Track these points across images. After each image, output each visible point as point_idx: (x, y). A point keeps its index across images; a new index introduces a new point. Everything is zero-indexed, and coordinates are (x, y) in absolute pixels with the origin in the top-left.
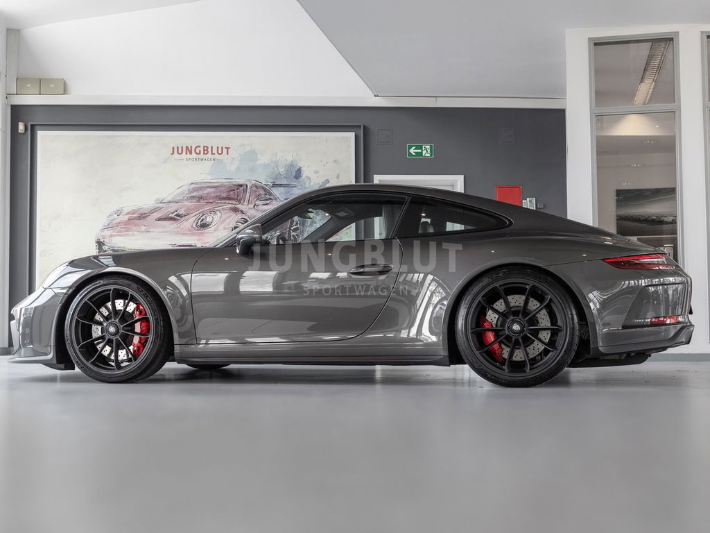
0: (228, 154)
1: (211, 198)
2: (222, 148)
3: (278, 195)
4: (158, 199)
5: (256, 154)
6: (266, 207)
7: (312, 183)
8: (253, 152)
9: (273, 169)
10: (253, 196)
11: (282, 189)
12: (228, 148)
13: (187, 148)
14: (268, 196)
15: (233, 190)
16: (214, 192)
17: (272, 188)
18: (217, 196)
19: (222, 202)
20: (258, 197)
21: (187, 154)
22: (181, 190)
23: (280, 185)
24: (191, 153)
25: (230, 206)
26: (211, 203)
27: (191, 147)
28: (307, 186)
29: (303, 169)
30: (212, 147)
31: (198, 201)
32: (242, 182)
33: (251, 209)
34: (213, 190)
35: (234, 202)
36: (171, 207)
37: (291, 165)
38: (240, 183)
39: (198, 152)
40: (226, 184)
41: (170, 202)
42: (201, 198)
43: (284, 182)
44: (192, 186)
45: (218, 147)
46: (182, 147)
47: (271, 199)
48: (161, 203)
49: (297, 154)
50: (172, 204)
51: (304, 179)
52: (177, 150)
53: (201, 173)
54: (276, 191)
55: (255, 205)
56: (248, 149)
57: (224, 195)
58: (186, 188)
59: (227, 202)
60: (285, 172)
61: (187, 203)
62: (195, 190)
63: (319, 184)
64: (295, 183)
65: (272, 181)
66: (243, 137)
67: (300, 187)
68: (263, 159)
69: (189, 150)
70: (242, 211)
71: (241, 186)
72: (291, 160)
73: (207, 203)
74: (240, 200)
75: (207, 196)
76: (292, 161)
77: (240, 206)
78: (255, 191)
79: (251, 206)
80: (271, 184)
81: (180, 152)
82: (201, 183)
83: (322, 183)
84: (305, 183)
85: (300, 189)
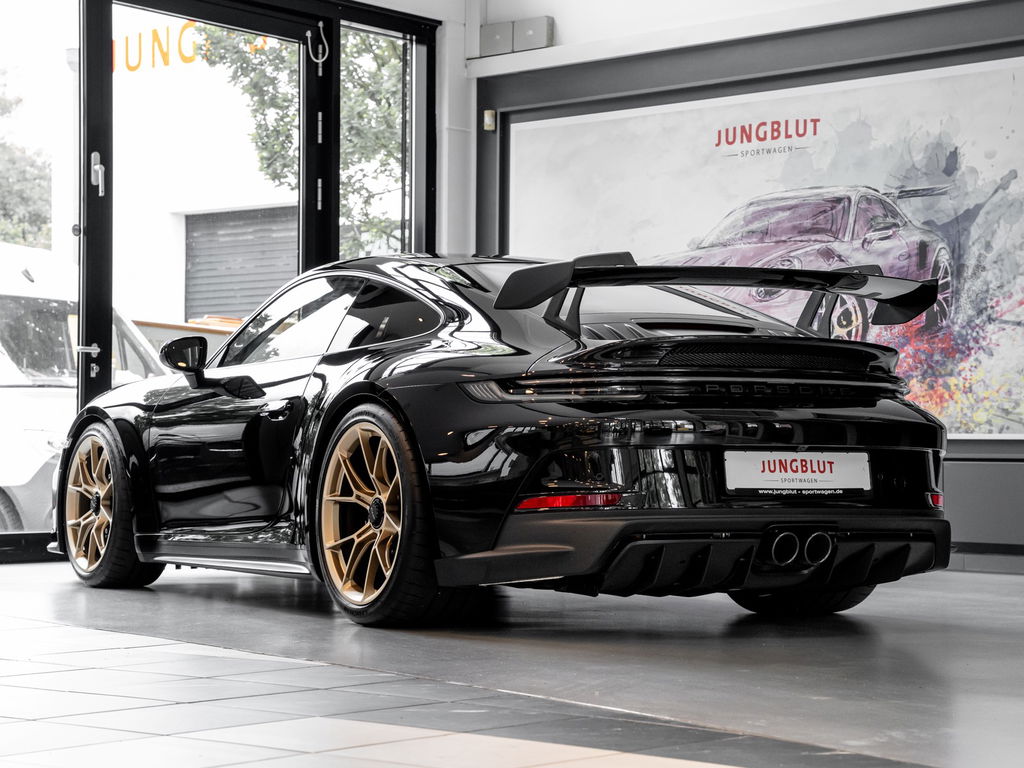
0: (815, 133)
1: (784, 232)
2: (805, 121)
3: (909, 215)
4: (693, 241)
5: (870, 127)
6: (886, 244)
7: (980, 183)
8: (863, 124)
9: (902, 156)
10: (861, 222)
11: (917, 202)
12: (815, 121)
13: (743, 129)
14: (890, 220)
15: (825, 211)
16: (789, 220)
17: (899, 201)
18: (794, 227)
19: (803, 238)
20: (871, 224)
21: (742, 142)
22: (732, 218)
23: (915, 193)
24: (749, 140)
25: (818, 246)
26: (785, 241)
27: (750, 126)
28: (970, 189)
29: (961, 151)
30: (787, 122)
31: (762, 240)
32: (840, 192)
33: (857, 249)
34: (787, 213)
35: (825, 237)
36: (714, 256)
37: (939, 145)
38: (836, 195)
39: (762, 135)
40: (813, 200)
41: (712, 246)
42: (765, 233)
43: (923, 185)
44: (752, 209)
45: (797, 121)
46: (735, 129)
47: (896, 225)
48: (699, 248)
49: (951, 117)
50: (716, 250)
51: (963, 173)
52: (726, 137)
53: (768, 181)
54: (908, 208)
55: (865, 239)
56: (854, 118)
57: (807, 223)
58: (739, 215)
59: (813, 237)
60: (925, 161)
61: (742, 246)
62: (757, 216)
63: (995, 181)
64: (944, 184)
65: (900, 184)
66: (845, 92)
67: (955, 194)
68: (883, 138)
69: (746, 133)
70: (839, 256)
71: (839, 200)
72: (937, 132)
73: (777, 242)
74: (838, 231)
75: (775, 229)
76: (940, 134)
77: (836, 246)
78: (866, 210)
79: (857, 243)
80: (896, 193)
81: (731, 140)
82: (766, 201)
83: (1002, 179)
84: (965, 184)
85: (955, 198)
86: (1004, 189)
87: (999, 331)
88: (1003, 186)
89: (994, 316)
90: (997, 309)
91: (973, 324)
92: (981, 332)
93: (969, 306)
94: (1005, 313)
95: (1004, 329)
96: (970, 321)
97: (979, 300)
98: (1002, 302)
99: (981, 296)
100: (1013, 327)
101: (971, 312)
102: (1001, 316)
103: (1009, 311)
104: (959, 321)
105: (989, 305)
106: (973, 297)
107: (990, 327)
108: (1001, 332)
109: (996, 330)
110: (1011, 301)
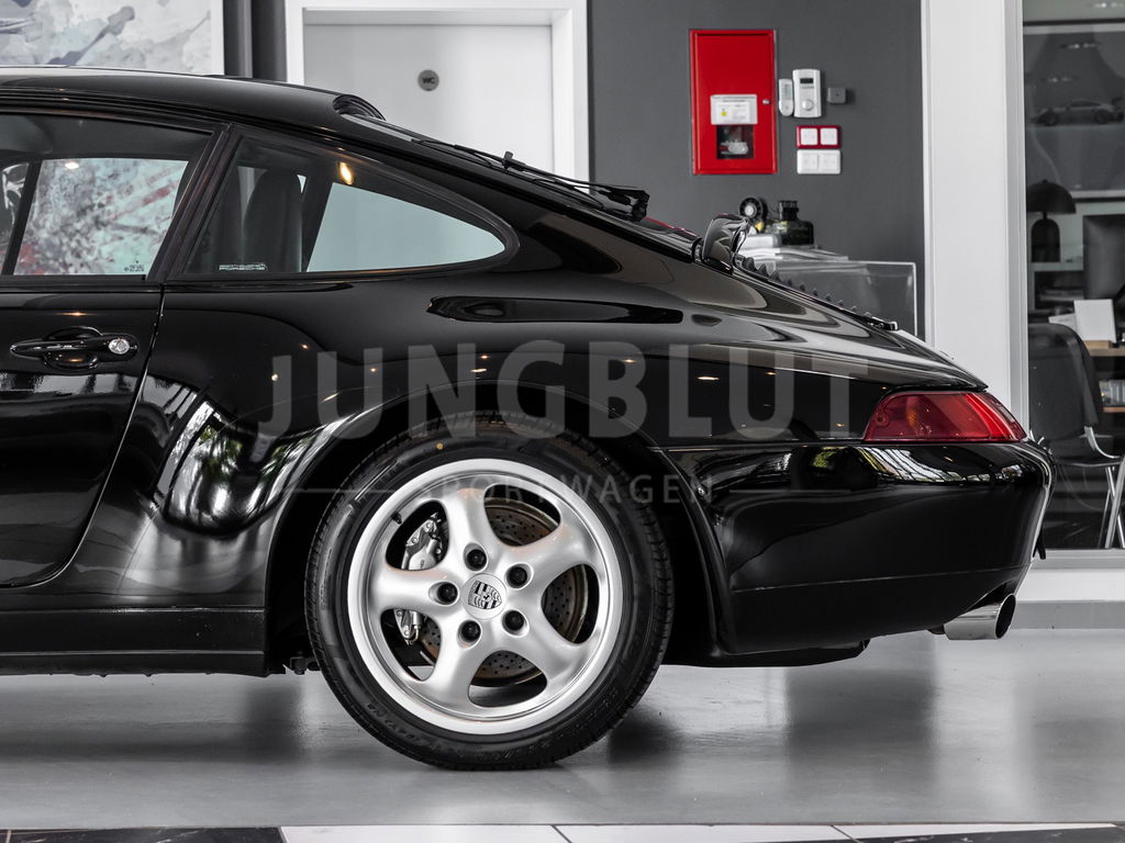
7: (75, 21)
28: (59, 29)
63: (99, 21)
64: (16, 18)
67: (33, 34)
83: (109, 19)
84: (51, 21)
85: (33, 40)
86: (115, 34)
87: (112, 240)
88: (113, 28)
89: (105, 218)
90: (107, 208)
91: (70, 230)
92: (84, 242)
93: (62, 202)
94: (121, 215)
95: (121, 238)
96: (65, 226)
97: (79, 194)
98: (116, 199)
99: (83, 188)
100: (135, 235)
101: (66, 212)
102: (116, 218)
103: (128, 212)
104: (48, 225)
105: (96, 202)
106: (70, 189)
107: (99, 235)
108: (117, 243)
109: (108, 238)
110: (130, 198)
